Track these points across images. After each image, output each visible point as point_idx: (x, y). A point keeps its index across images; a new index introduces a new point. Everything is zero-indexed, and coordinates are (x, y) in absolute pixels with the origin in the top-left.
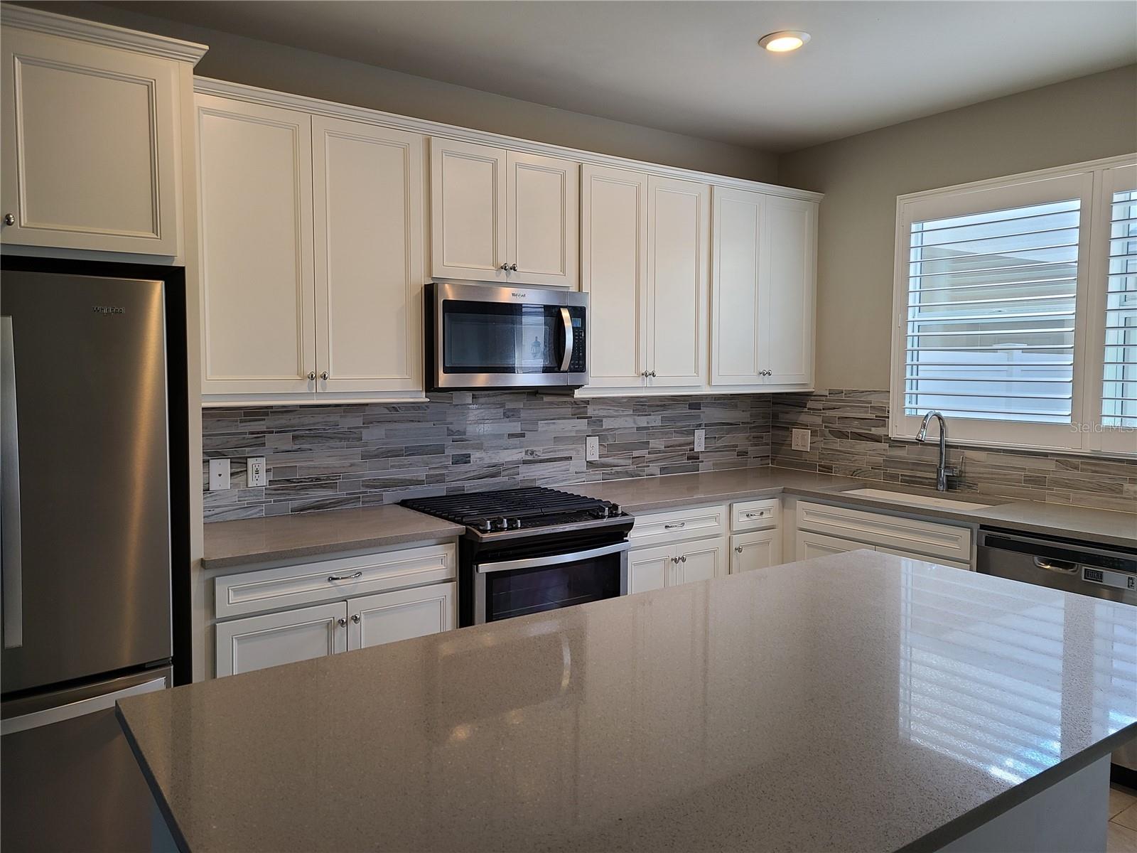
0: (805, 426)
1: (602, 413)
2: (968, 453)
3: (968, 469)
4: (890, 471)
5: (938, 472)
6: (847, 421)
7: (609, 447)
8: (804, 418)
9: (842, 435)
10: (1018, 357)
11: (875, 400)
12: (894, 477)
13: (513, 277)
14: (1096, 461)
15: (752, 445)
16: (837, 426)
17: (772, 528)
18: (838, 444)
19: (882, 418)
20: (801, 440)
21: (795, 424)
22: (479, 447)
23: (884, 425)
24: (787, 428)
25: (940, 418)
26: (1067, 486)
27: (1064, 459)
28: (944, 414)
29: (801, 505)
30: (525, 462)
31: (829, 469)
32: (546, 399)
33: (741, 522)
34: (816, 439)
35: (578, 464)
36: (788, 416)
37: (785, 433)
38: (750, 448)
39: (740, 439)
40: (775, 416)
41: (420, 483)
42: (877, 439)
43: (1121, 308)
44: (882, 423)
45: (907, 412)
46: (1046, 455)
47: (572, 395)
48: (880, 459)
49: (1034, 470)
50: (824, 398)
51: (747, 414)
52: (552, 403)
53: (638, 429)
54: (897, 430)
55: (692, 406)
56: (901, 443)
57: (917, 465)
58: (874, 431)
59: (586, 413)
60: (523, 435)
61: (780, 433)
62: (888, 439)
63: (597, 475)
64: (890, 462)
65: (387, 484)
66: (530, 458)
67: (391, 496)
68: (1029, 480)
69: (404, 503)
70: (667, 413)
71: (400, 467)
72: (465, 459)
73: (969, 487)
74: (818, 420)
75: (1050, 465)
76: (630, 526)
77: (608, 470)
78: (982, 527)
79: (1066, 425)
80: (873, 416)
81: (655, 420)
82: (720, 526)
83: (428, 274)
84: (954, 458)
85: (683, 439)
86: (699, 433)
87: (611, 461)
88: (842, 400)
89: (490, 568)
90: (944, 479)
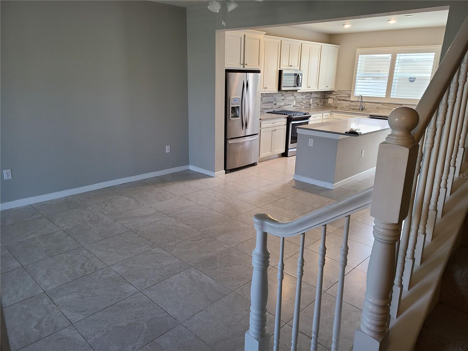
0: (332, 98)
1: (296, 95)
2: (365, 103)
3: (366, 106)
4: (350, 107)
5: (360, 107)
6: (341, 97)
7: (297, 102)
8: (331, 96)
9: (340, 100)
10: (370, 81)
11: (348, 92)
12: (351, 109)
13: (291, 68)
14: (388, 104)
15: (320, 102)
16: (339, 98)
17: (328, 119)
18: (339, 102)
19: (349, 96)
20: (330, 101)
21: (329, 98)
22: (278, 102)
23: (350, 98)
24: (327, 99)
25: (361, 96)
27: (383, 104)
28: (362, 95)
29: (335, 114)
30: (284, 105)
31: (336, 107)
32: (288, 92)
33: (324, 117)
34: (334, 101)
35: (292, 106)
36: (328, 96)
37: (327, 100)
39: (318, 101)
40: (325, 96)
41: (270, 109)
42: (348, 101)
43: (396, 75)
45: (355, 95)
46: (380, 103)
47: (297, 91)
48: (348, 105)
49: (378, 106)
50: (337, 92)
51: (320, 95)
52: (289, 93)
53: (302, 98)
54: (352, 99)
55: (311, 94)
56: (353, 102)
57: (356, 106)
58: (347, 99)
60: (284, 100)
61: (325, 100)
62: (350, 101)
63: (295, 107)
64: (350, 105)
65: (265, 109)
66: (285, 104)
67: (266, 111)
69: (268, 113)
70: (306, 95)
71: (267, 105)
72: (275, 104)
73: (364, 110)
74: (335, 97)
75: (380, 105)
76: (310, 116)
77: (296, 107)
78: (370, 116)
79: (384, 98)
80: (347, 96)
81: (304, 97)
82: (320, 118)
83: (280, 68)
84: (363, 104)
85: (309, 101)
86: (311, 100)
87: (296, 105)
88: (341, 92)
89: (293, 122)
90: (361, 108)
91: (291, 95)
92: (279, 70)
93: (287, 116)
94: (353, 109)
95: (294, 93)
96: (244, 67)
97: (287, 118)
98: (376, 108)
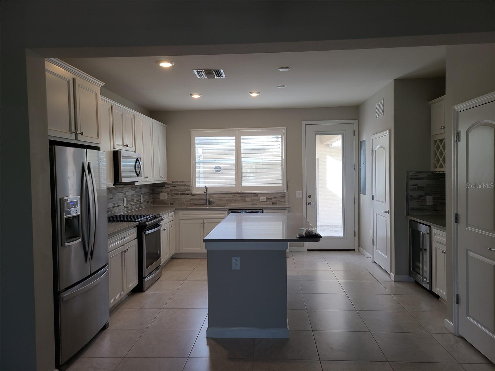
0: (164, 192)
2: (213, 195)
3: (213, 200)
4: (192, 202)
5: (206, 201)
6: (178, 190)
7: (127, 201)
8: (164, 190)
9: (177, 194)
11: (187, 184)
12: (193, 204)
13: (127, 148)
14: (241, 194)
15: (150, 199)
16: (175, 191)
18: (176, 197)
19: (189, 188)
20: (163, 196)
21: (161, 192)
23: (190, 190)
24: (159, 193)
26: (235, 200)
27: (234, 194)
29: (181, 213)
31: (173, 204)
32: (117, 186)
34: (168, 196)
35: (122, 207)
36: (158, 190)
37: (158, 195)
38: (150, 200)
39: (148, 197)
40: (153, 190)
42: (188, 194)
44: (189, 189)
45: (197, 186)
46: (230, 194)
48: (189, 199)
49: (228, 198)
50: (171, 184)
51: (149, 190)
52: (117, 188)
53: (132, 195)
54: (193, 192)
55: (140, 188)
56: (195, 194)
57: (199, 200)
58: (187, 192)
59: (123, 191)
60: (113, 199)
61: (156, 195)
62: (191, 194)
64: (192, 200)
66: (114, 206)
68: (227, 200)
70: (136, 190)
73: (213, 204)
74: (169, 190)
75: (231, 196)
76: (162, 220)
77: (128, 209)
78: (229, 210)
79: (235, 187)
80: (187, 188)
83: (114, 148)
84: (209, 197)
85: (139, 198)
86: (142, 196)
87: (128, 205)
88: (176, 184)
89: (148, 232)
90: (208, 202)
91: (120, 190)
92: (113, 151)
93: (137, 223)
94: (197, 204)
95: (123, 187)
96: (76, 138)
97: (137, 226)
98: (226, 200)
